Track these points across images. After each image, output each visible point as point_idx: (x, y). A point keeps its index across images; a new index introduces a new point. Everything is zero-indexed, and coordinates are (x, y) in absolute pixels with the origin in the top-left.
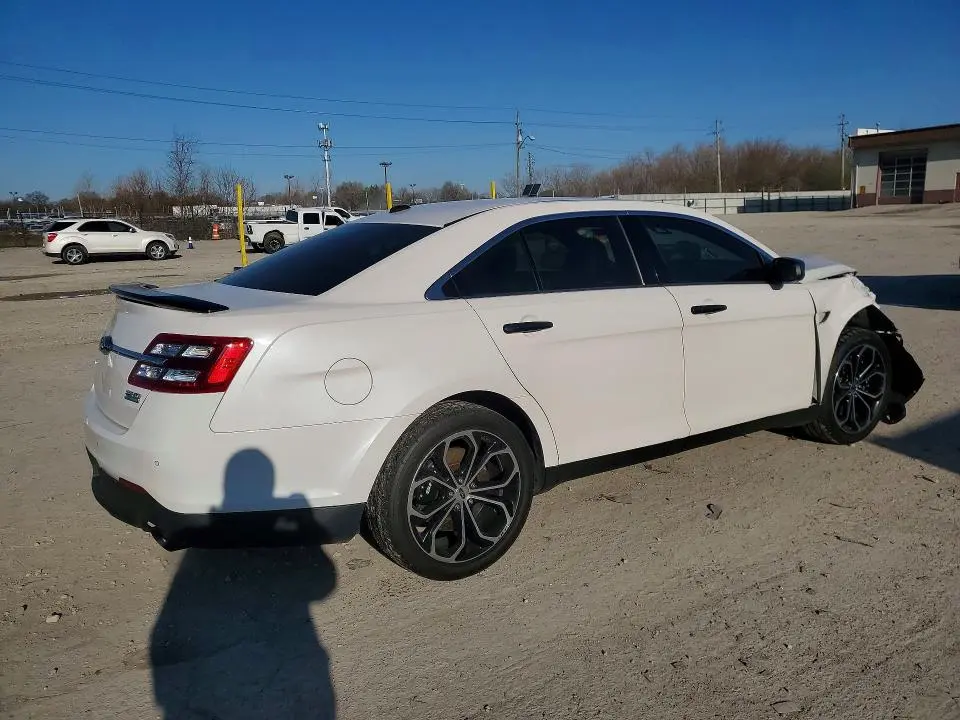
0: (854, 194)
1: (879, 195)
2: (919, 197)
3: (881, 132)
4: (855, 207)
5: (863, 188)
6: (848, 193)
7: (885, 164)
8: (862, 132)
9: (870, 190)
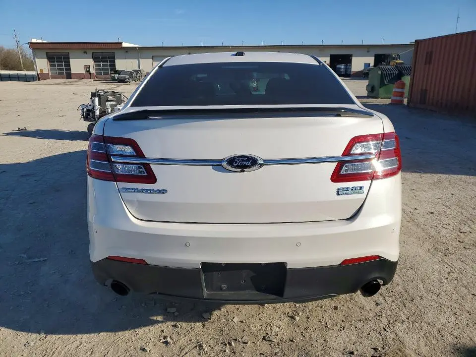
0: (37, 73)
1: (50, 75)
2: (69, 76)
3: (43, 42)
4: (39, 80)
5: (41, 70)
6: (34, 73)
7: (50, 58)
8: (34, 41)
9: (45, 71)
